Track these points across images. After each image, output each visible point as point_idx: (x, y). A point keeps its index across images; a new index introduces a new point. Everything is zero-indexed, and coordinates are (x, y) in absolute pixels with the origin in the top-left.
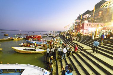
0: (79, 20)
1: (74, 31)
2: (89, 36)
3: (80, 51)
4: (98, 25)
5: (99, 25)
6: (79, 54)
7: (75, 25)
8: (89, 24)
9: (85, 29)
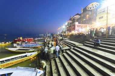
0: (70, 21)
1: (66, 32)
2: (80, 35)
3: (72, 47)
4: (86, 26)
5: (88, 26)
6: (72, 50)
7: (67, 26)
8: (80, 26)
9: (76, 30)
